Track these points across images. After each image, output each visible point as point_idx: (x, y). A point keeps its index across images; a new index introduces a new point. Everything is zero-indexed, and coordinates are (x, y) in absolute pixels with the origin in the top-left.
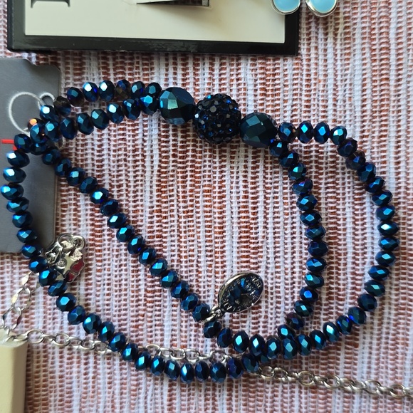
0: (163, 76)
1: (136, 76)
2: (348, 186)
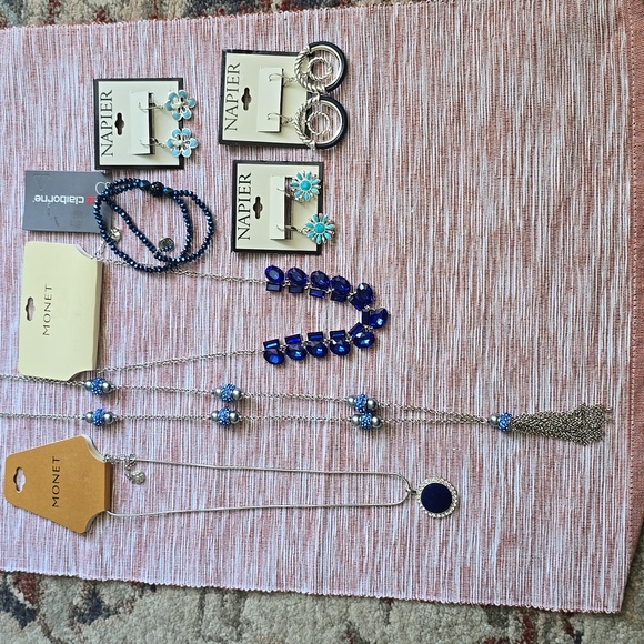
2: (200, 210)
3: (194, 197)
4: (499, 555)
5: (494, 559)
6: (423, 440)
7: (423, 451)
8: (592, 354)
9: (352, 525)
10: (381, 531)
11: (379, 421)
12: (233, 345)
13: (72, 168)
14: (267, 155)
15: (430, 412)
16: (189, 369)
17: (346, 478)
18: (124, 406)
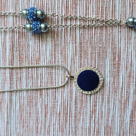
4: (131, 117)
5: (128, 120)
6: (78, 40)
7: (78, 49)
9: (30, 102)
10: (50, 105)
17: (24, 70)
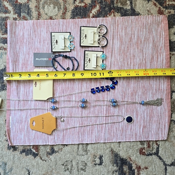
0: (62, 54)
1: (60, 54)
2: (75, 61)
3: (75, 58)
4: (142, 130)
5: (142, 131)
6: (126, 108)
7: (126, 110)
8: (159, 88)
9: (111, 127)
10: (118, 127)
11: (117, 104)
12: (84, 90)
13: (45, 52)
14: (90, 49)
15: (127, 102)
16: (74, 96)
17: (110, 117)
18: (59, 105)
